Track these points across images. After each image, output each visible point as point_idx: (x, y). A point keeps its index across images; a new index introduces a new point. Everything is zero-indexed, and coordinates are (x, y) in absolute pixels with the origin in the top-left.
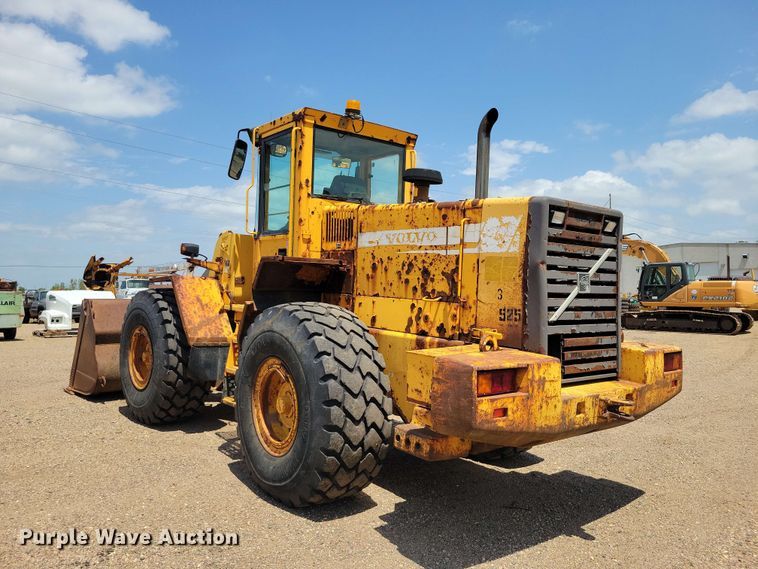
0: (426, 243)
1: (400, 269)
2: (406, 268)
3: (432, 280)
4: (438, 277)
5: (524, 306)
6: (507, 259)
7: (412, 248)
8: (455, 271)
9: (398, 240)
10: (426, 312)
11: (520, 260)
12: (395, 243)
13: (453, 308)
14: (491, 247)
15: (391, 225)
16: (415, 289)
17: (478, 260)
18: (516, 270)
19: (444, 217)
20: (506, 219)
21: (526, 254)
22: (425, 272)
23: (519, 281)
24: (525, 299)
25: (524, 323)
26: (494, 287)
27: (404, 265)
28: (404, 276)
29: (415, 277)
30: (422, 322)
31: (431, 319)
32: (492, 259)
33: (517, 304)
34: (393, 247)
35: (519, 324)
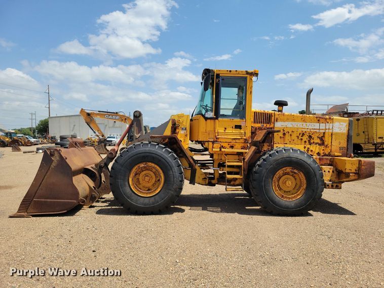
0: (310, 127)
1: (298, 135)
2: (301, 135)
3: (313, 139)
4: (316, 138)
5: (347, 146)
6: (342, 134)
7: (304, 129)
8: (324, 136)
9: (297, 126)
10: (311, 149)
11: (346, 134)
12: (296, 126)
13: (322, 147)
14: (336, 130)
15: (294, 120)
16: (305, 142)
17: (332, 134)
18: (345, 138)
19: (319, 120)
20: (341, 123)
21: (349, 133)
22: (310, 137)
23: (346, 140)
24: (348, 144)
25: (347, 150)
26: (338, 141)
27: (300, 134)
28: (300, 138)
29: (305, 138)
30: (310, 152)
31: (314, 150)
32: (337, 134)
33: (345, 145)
34: (295, 128)
35: (346, 151)
